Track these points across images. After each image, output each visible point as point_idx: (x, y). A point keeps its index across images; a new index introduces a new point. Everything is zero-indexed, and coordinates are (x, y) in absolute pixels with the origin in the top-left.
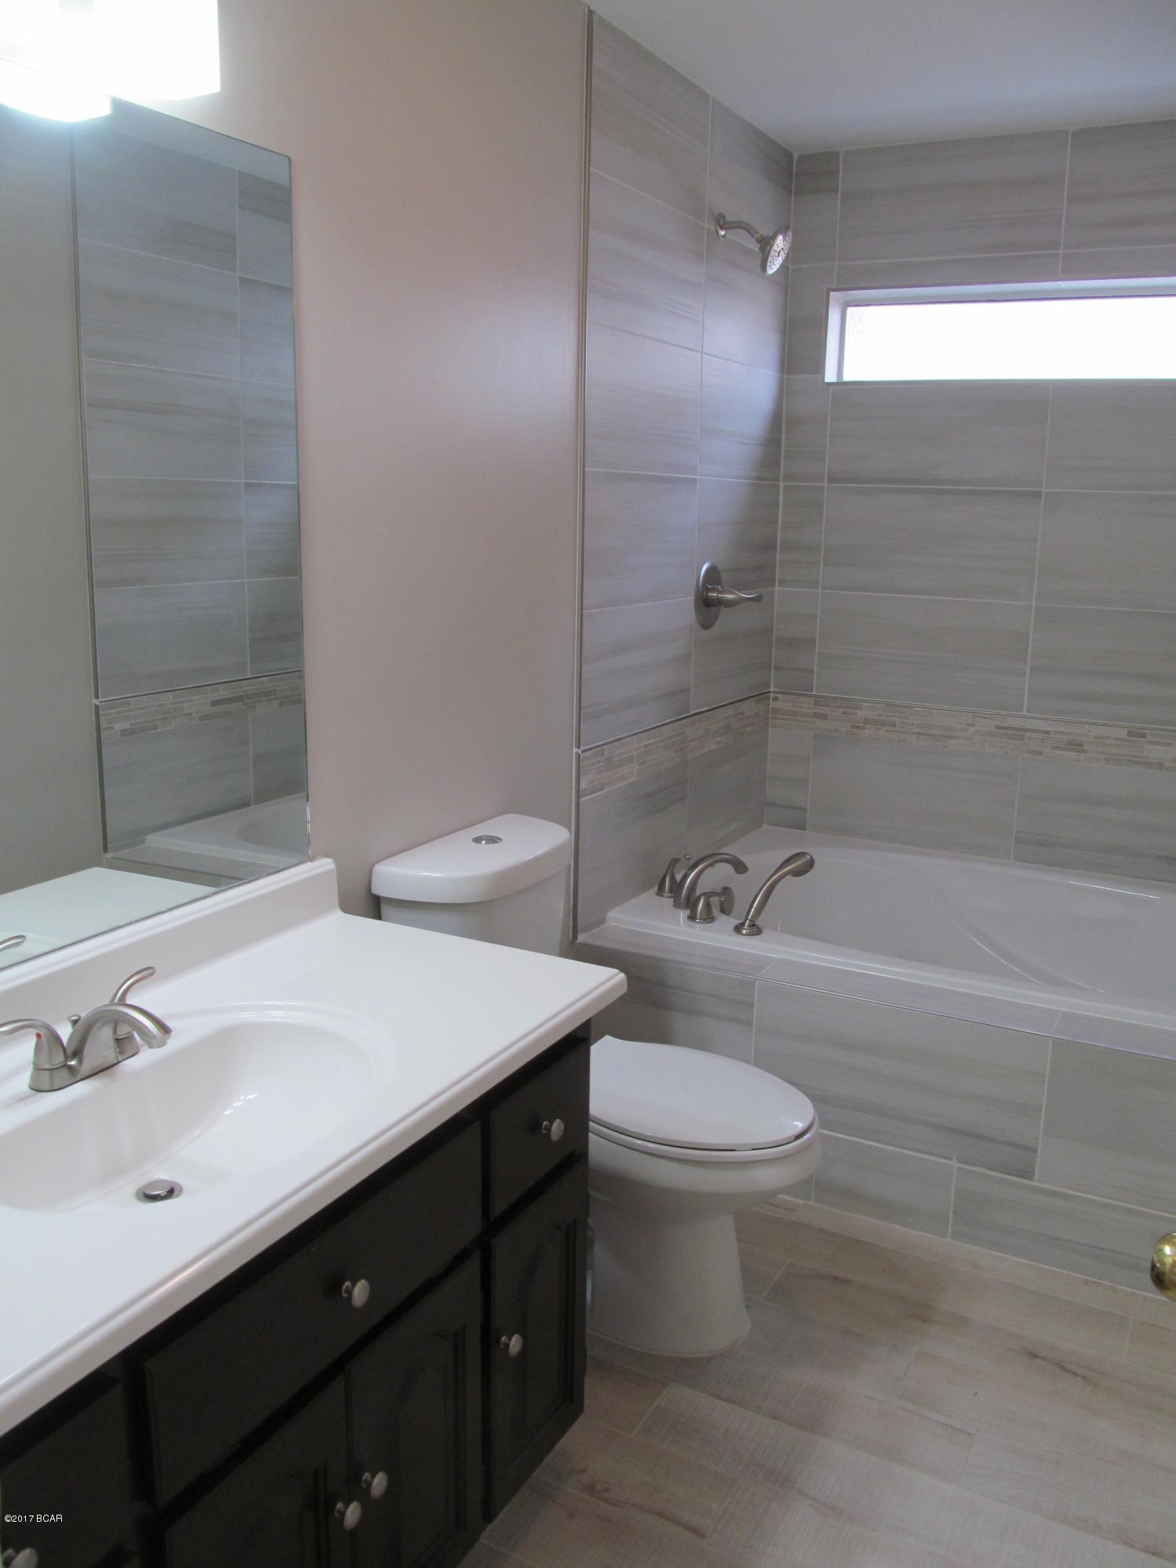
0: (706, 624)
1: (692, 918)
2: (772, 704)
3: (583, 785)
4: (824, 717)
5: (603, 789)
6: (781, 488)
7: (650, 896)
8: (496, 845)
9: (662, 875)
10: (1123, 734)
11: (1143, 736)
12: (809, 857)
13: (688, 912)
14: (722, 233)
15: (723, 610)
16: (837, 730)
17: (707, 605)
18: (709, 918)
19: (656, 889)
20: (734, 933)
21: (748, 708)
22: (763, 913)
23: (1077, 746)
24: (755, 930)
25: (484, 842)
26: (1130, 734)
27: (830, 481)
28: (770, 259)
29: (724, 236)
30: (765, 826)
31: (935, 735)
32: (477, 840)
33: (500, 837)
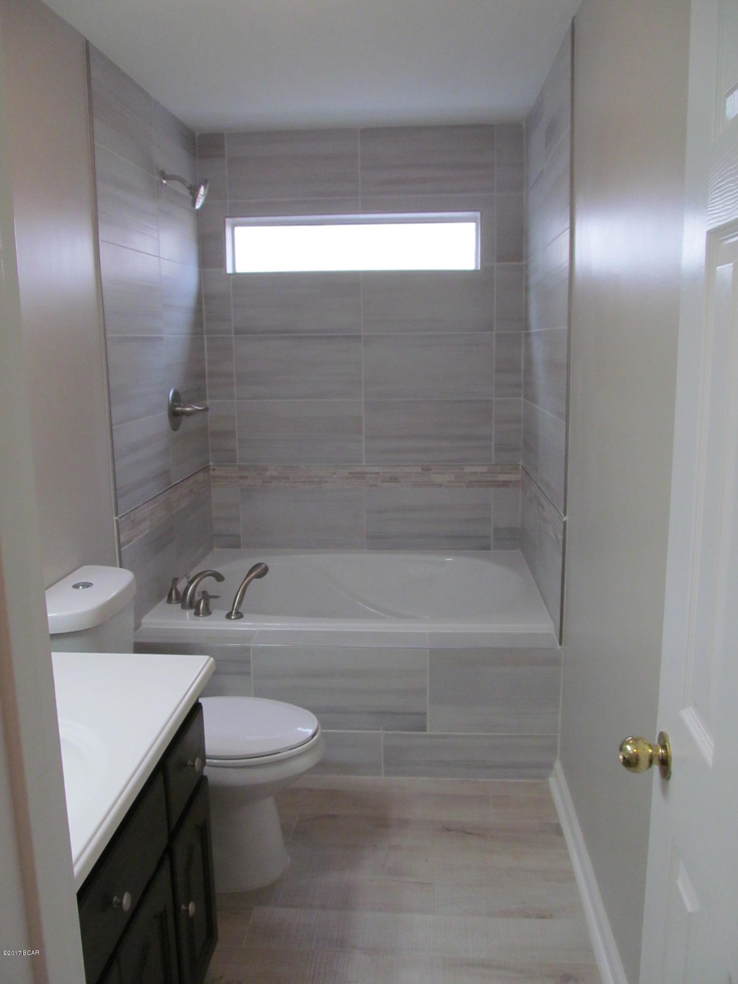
0: (175, 426)
1: (197, 614)
2: (212, 473)
3: (122, 540)
4: (245, 478)
5: (132, 541)
6: (205, 338)
7: (163, 604)
8: (89, 588)
9: (169, 590)
10: (419, 470)
11: (431, 470)
12: (264, 566)
13: (193, 611)
14: (165, 182)
15: (184, 418)
16: (254, 485)
17: (175, 416)
18: (207, 612)
19: (166, 598)
20: (225, 619)
21: (201, 477)
22: (242, 604)
23: (394, 479)
24: (239, 616)
25: (81, 587)
26: (423, 469)
27: (236, 332)
28: (198, 199)
29: (165, 184)
30: (215, 549)
31: (313, 482)
32: (76, 586)
33: (91, 582)
